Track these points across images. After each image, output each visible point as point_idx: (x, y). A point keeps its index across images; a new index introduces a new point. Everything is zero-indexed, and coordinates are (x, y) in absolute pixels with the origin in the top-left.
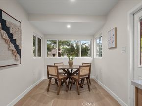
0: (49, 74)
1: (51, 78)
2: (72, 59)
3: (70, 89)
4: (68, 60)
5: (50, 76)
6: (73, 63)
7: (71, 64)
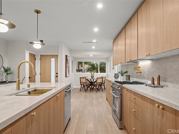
0: (81, 82)
1: (82, 84)
2: (93, 74)
3: (92, 91)
4: (91, 75)
5: (82, 83)
6: (94, 76)
7: (92, 77)
